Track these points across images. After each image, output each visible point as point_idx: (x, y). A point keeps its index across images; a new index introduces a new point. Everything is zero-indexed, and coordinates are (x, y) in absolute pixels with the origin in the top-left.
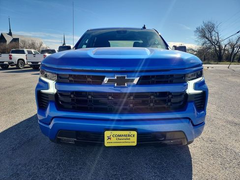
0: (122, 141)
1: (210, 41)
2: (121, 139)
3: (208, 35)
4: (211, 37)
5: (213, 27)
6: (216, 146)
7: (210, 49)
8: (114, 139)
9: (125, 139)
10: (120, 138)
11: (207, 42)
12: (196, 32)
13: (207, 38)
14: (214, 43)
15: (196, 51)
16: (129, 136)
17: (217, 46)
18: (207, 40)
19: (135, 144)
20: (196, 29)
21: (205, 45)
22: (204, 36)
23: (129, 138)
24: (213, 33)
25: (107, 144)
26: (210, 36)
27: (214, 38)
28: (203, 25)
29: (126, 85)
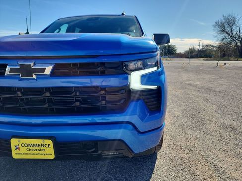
0: (33, 152)
1: (231, 36)
2: (32, 150)
3: (228, 29)
4: (232, 31)
5: (234, 21)
6: (193, 158)
7: (231, 44)
8: (23, 150)
9: (39, 150)
10: (31, 148)
11: (227, 37)
12: (215, 26)
13: (227, 33)
14: (235, 38)
15: (216, 47)
16: (42, 146)
17: (237, 41)
18: (226, 35)
19: (52, 157)
20: (215, 24)
21: (224, 40)
22: (224, 31)
23: (42, 148)
24: (234, 27)
25: (15, 156)
26: (230, 30)
27: (234, 32)
28: (222, 19)
29: (34, 76)
